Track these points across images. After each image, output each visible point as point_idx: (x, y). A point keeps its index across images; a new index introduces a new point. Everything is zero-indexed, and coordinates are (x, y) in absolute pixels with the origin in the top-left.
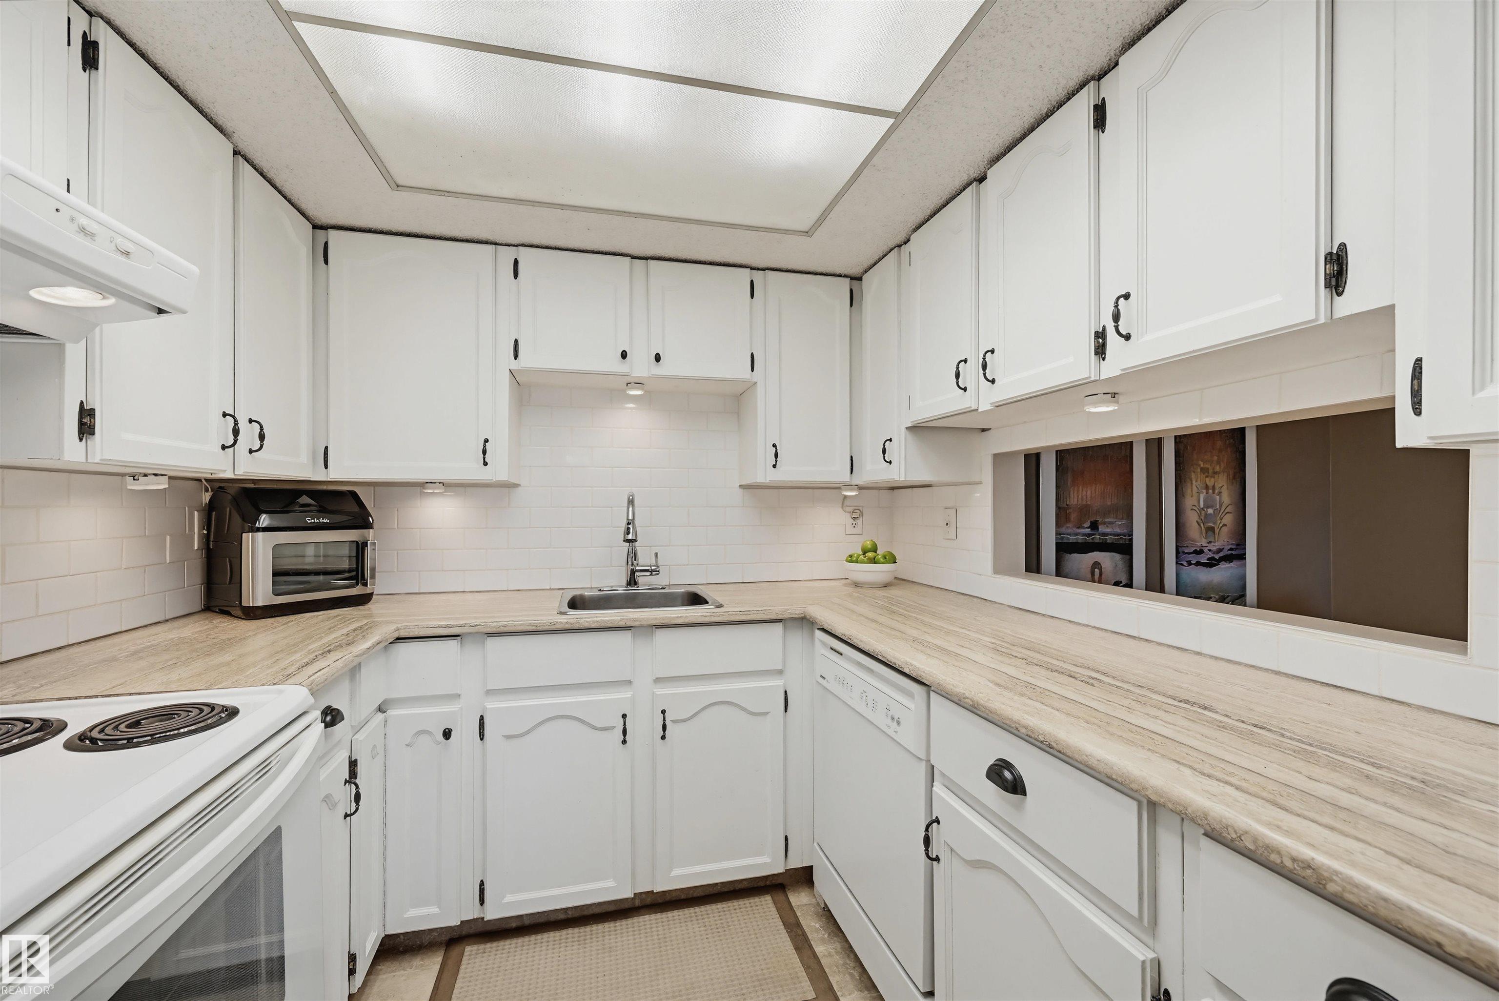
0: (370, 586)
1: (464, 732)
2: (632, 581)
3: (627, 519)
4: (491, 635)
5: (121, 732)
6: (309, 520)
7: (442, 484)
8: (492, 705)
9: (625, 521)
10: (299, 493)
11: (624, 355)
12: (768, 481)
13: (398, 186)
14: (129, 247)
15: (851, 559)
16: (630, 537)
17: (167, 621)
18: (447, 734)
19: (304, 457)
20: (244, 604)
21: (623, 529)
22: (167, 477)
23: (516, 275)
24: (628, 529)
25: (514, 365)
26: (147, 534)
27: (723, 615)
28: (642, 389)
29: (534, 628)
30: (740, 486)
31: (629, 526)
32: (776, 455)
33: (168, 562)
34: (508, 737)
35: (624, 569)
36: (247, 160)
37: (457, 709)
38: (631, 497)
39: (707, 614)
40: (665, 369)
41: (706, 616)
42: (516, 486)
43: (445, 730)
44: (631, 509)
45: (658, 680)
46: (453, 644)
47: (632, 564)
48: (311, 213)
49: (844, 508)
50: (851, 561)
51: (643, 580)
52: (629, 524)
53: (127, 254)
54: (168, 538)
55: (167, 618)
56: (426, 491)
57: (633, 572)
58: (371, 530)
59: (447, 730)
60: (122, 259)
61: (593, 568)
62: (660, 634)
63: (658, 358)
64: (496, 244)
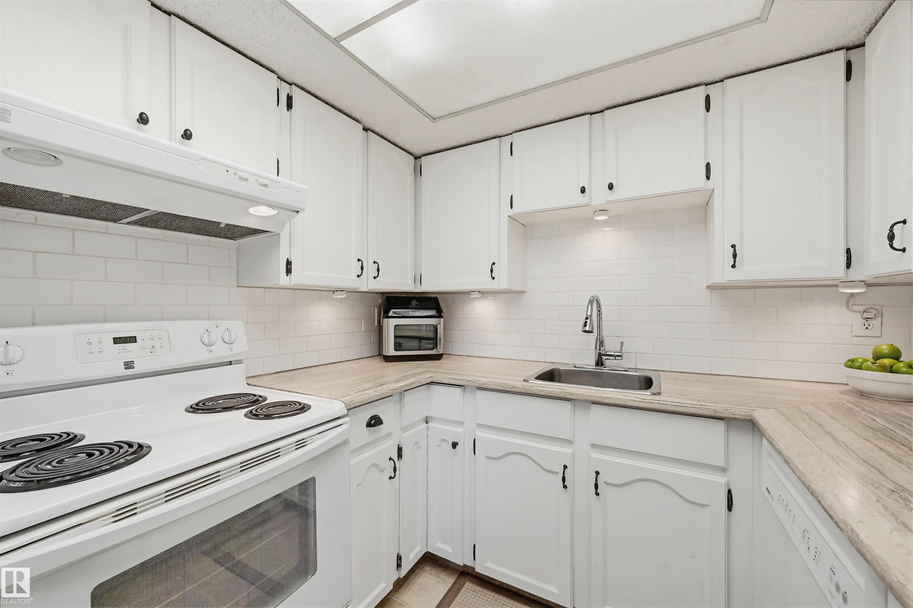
0: (439, 350)
1: (465, 446)
2: (599, 363)
3: (586, 315)
4: (479, 388)
5: (263, 411)
6: (411, 312)
7: (479, 292)
8: (480, 434)
9: (585, 317)
10: (412, 299)
11: (583, 190)
12: (725, 281)
13: (434, 119)
14: (267, 182)
15: (852, 364)
16: (587, 328)
17: (362, 358)
18: (455, 445)
19: (410, 280)
20: (384, 354)
21: (582, 323)
22: (346, 291)
23: (512, 155)
24: (586, 322)
25: (511, 212)
26: (353, 318)
27: (652, 402)
28: (606, 215)
29: (502, 388)
30: (708, 287)
31: (587, 320)
32: (735, 256)
33: (363, 331)
34: (489, 458)
35: (594, 352)
36: (372, 131)
37: (461, 431)
38: (592, 298)
39: (637, 399)
40: (618, 194)
41: (635, 401)
42: (523, 292)
43: (453, 442)
44: (590, 307)
45: (593, 446)
46: (458, 390)
47: (600, 350)
48: (412, 151)
49: (850, 308)
50: (851, 367)
51: (609, 363)
52: (587, 318)
53: (266, 186)
54: (363, 320)
55: (363, 357)
56: (471, 296)
57: (600, 355)
58: (442, 319)
59: (454, 443)
60: (264, 188)
61: (574, 350)
62: (595, 409)
63: (611, 187)
64: (500, 137)
